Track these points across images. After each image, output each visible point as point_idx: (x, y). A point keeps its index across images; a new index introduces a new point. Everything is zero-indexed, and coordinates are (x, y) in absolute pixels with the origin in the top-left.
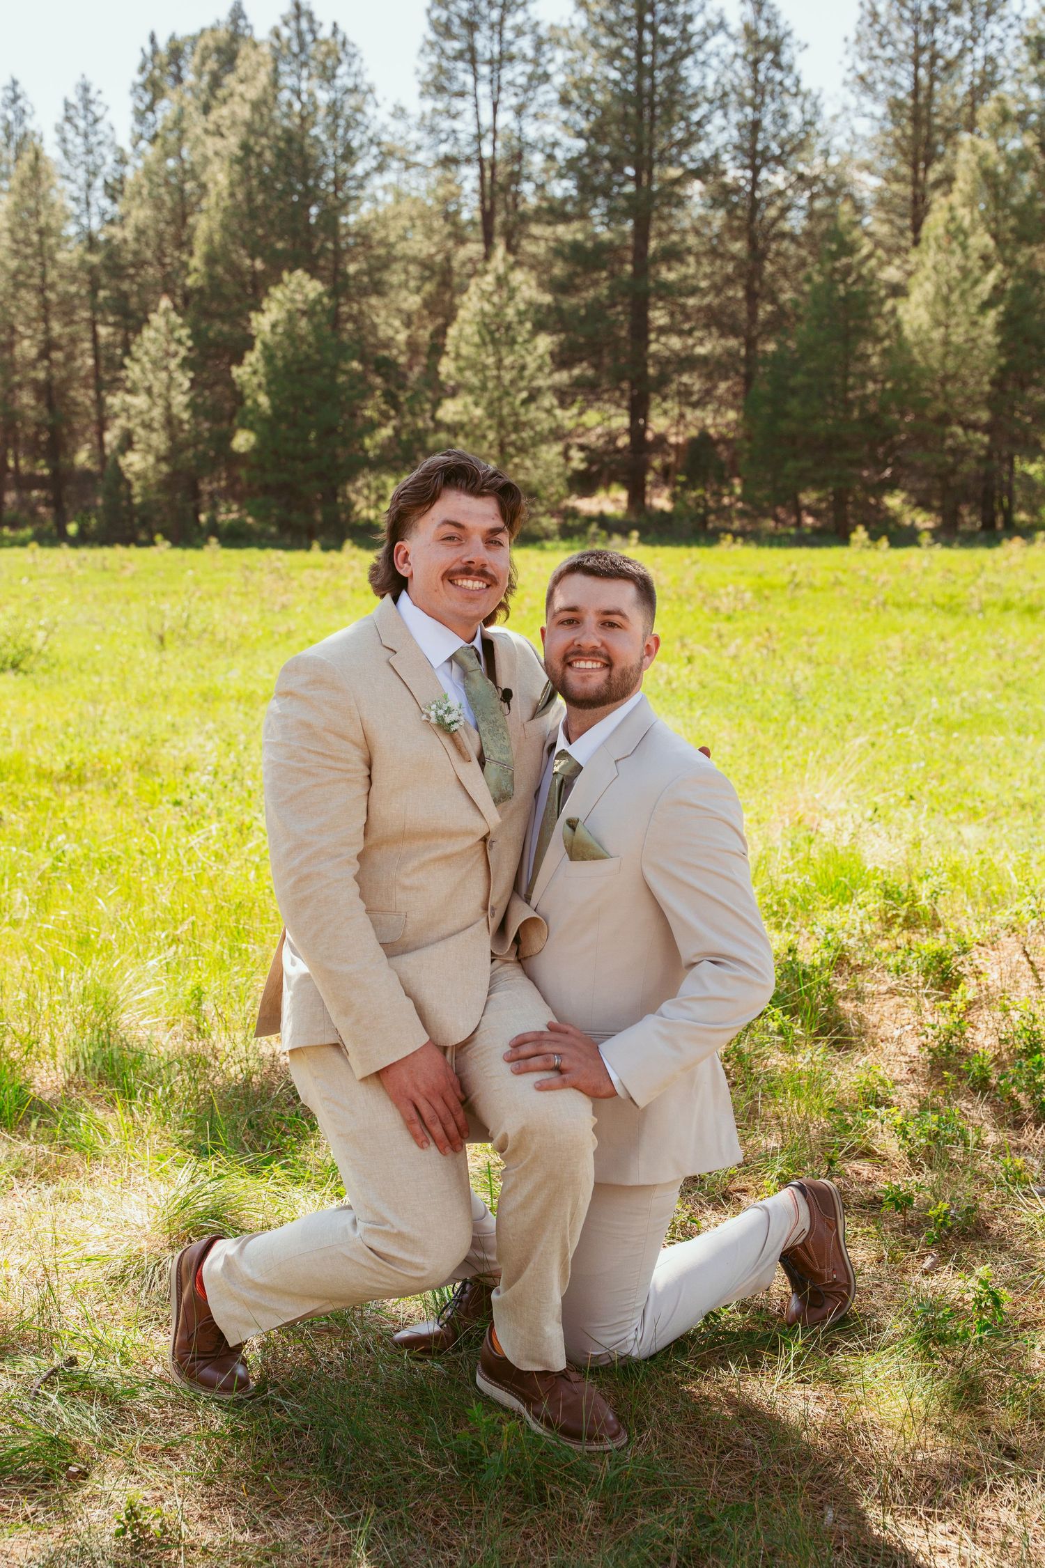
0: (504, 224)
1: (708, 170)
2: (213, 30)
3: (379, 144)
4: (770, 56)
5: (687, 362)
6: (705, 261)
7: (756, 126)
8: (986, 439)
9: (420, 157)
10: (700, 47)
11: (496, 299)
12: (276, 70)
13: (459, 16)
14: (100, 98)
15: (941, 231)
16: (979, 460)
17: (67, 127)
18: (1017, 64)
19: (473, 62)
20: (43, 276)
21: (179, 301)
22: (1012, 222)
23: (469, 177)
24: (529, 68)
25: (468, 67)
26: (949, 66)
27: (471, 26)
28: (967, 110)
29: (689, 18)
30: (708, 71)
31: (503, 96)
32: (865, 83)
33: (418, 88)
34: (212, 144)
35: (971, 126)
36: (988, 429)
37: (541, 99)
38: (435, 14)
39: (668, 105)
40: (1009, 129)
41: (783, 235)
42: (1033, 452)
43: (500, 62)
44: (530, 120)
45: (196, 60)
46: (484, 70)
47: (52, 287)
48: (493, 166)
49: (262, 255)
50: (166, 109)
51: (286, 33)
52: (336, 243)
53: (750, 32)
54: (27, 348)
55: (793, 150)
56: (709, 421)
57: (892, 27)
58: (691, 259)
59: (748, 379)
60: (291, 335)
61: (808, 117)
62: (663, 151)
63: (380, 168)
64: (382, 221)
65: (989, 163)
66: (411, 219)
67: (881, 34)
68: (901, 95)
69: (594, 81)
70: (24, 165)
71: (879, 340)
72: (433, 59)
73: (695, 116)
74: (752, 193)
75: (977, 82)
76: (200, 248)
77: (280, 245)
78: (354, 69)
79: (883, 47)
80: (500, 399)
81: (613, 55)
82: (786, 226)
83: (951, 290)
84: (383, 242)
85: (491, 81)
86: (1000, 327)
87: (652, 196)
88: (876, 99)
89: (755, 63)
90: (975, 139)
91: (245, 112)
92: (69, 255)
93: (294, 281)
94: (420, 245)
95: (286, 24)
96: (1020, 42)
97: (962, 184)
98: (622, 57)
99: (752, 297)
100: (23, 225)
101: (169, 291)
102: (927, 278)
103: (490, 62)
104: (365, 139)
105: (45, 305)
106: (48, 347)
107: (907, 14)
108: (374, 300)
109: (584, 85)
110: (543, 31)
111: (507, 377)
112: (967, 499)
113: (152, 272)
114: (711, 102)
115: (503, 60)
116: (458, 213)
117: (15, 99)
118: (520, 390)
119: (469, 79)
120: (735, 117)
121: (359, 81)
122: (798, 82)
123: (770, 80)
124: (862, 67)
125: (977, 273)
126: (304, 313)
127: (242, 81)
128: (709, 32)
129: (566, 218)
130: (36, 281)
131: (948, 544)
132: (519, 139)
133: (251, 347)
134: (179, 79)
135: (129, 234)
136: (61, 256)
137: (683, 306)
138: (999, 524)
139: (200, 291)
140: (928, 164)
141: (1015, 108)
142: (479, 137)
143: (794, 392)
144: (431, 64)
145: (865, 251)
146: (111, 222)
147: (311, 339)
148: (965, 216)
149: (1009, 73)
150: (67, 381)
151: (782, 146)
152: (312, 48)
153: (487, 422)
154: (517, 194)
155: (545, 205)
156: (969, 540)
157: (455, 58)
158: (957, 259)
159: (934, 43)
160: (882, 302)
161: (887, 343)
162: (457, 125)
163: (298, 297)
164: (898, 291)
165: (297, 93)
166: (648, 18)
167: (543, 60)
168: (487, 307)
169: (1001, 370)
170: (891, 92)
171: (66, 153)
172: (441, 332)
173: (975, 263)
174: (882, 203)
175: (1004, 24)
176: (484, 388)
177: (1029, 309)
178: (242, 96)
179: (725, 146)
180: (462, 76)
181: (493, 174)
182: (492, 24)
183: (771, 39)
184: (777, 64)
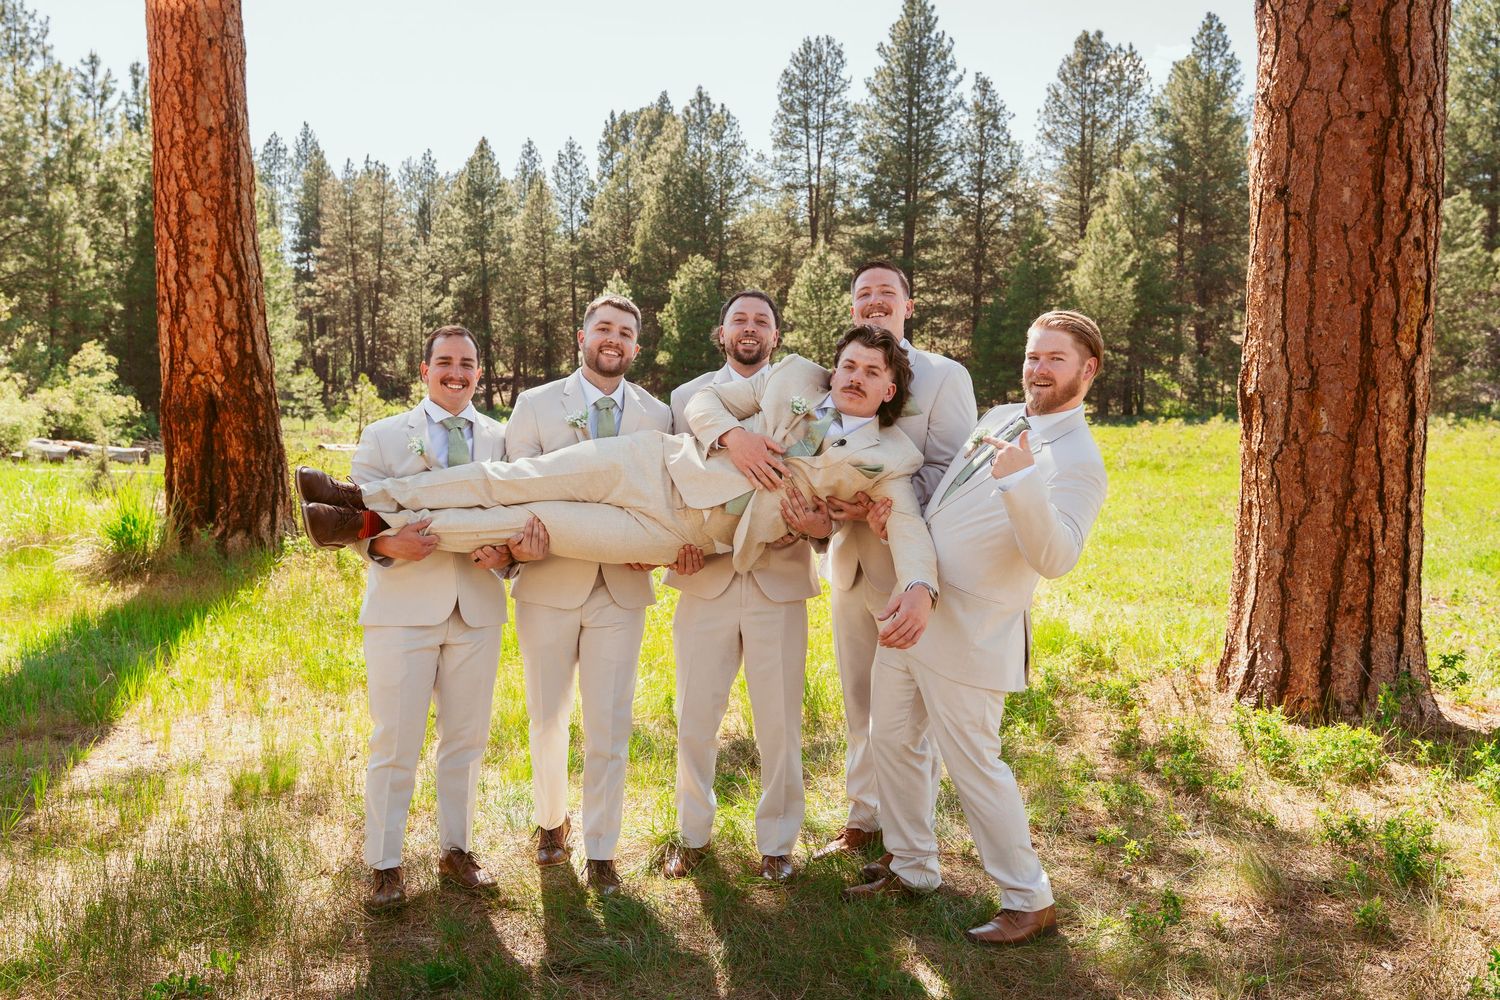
0: (825, 225)
1: (951, 192)
2: (648, 109)
3: (748, 177)
4: (990, 122)
5: (938, 310)
6: (948, 247)
7: (982, 164)
8: (1127, 358)
9: (773, 185)
10: (948, 117)
11: (818, 271)
12: (686, 133)
13: (799, 99)
14: (580, 151)
15: (1099, 229)
16: (1122, 371)
17: (560, 168)
18: (1147, 125)
19: (807, 127)
20: (544, 259)
21: (624, 272)
22: (1144, 223)
23: (803, 195)
24: (841, 131)
25: (804, 130)
26: (1103, 127)
27: (806, 106)
28: (1116, 154)
29: (941, 99)
30: (952, 131)
31: (824, 148)
32: (1051, 138)
33: (773, 143)
34: (647, 178)
35: (1118, 164)
36: (1127, 352)
37: (848, 149)
38: (784, 99)
39: (927, 152)
40: (1142, 165)
41: (998, 231)
42: (1157, 365)
43: (823, 127)
44: (841, 162)
45: (638, 128)
46: (813, 132)
47: (550, 263)
48: (818, 191)
49: (676, 245)
50: (620, 157)
51: (692, 110)
52: (721, 238)
53: (978, 107)
54: (533, 301)
55: (1005, 180)
56: (950, 347)
57: (1068, 103)
58: (940, 247)
59: (975, 320)
60: (693, 294)
61: (1015, 158)
62: (924, 179)
63: (748, 192)
64: (749, 224)
65: (1130, 187)
66: (767, 223)
67: (1061, 108)
68: (1073, 145)
69: (882, 138)
70: (534, 191)
71: (1059, 296)
72: (782, 125)
73: (943, 159)
74: (979, 206)
75: (1121, 136)
76: (638, 241)
77: (687, 239)
78: (734, 132)
79: (1062, 116)
80: (820, 333)
81: (893, 122)
82: (999, 226)
83: (1104, 266)
84: (749, 237)
85: (818, 139)
86: (1136, 288)
87: (916, 208)
88: (1057, 148)
89: (983, 125)
90: (1120, 172)
91: (667, 159)
92: (561, 246)
93: (695, 261)
94: (772, 238)
95: (693, 106)
96: (1149, 112)
97: (1113, 200)
98: (899, 123)
99: (978, 269)
100: (532, 227)
101: (617, 267)
102: (1090, 258)
103: (817, 127)
104: (740, 175)
105: (545, 275)
106: (546, 300)
107: (1077, 95)
108: (743, 272)
109: (876, 141)
110: (849, 108)
111: (825, 319)
112: (1114, 395)
113: (609, 256)
114: (954, 150)
115: (826, 125)
116: (794, 219)
117: (530, 153)
118: (833, 327)
119: (804, 138)
120: (968, 159)
121: (737, 139)
122: (1008, 137)
123: (990, 137)
124: (1049, 128)
125: (1122, 255)
126: (701, 280)
127: (665, 140)
128: (954, 108)
129: (862, 222)
130: (540, 261)
131: (1102, 424)
132: (834, 173)
133: (669, 301)
134: (627, 139)
135: (595, 232)
136: (554, 246)
137: (935, 275)
138: (1135, 412)
139: (638, 267)
140: (1090, 188)
141: (1146, 152)
142: (809, 173)
143: (1004, 329)
144: (781, 129)
145: (1050, 241)
146: (585, 225)
147: (705, 296)
148: (1113, 217)
149: (1142, 131)
150: (556, 321)
151: (997, 177)
152: (707, 121)
153: (812, 347)
154: (833, 206)
155: (849, 213)
156: (1115, 421)
157: (796, 125)
158: (1109, 246)
159: (1095, 113)
160: (1061, 273)
161: (1063, 299)
162: (796, 165)
163: (697, 270)
164: (1071, 266)
165: (699, 147)
166: (916, 99)
167: (850, 126)
168: (813, 276)
169: (1137, 315)
170: (1068, 143)
171: (559, 184)
172: (784, 291)
173: (1120, 249)
174: (1060, 210)
175: (1139, 101)
176: (810, 326)
177: (1155, 277)
178: (665, 149)
179: (962, 178)
180: (800, 136)
181: (818, 195)
182: (819, 104)
183: (992, 112)
184: (996, 127)
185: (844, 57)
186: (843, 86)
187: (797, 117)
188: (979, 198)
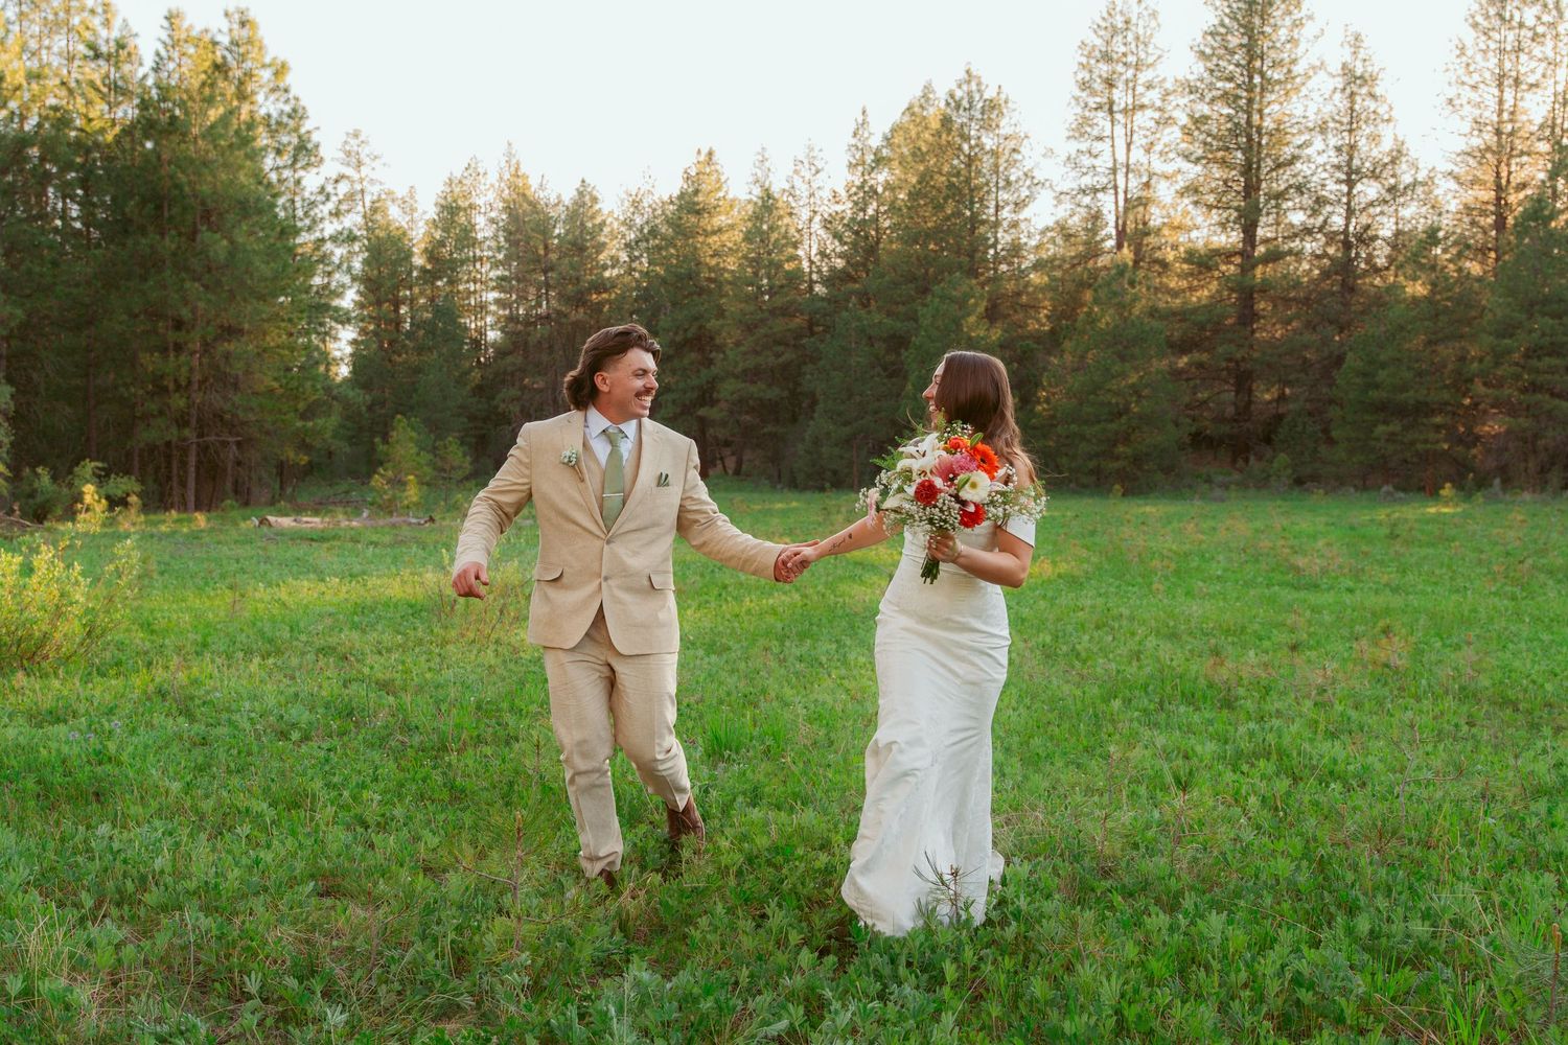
3: (1033, 178)
7: (1352, 147)
10: (1304, 84)
13: (1100, 76)
14: (821, 155)
17: (796, 177)
19: (1111, 111)
23: (1106, 202)
24: (1157, 115)
25: (1107, 115)
26: (1531, 88)
27: (1110, 84)
29: (1294, 62)
30: (1310, 103)
31: (1135, 137)
32: (1452, 106)
33: (1067, 134)
38: (1080, 77)
39: (1274, 133)
41: (1375, 239)
43: (1133, 110)
44: (1158, 156)
46: (1118, 116)
48: (1126, 193)
53: (1347, 71)
55: (1386, 166)
57: (1479, 57)
62: (1268, 171)
67: (1468, 64)
68: (1486, 114)
69: (1212, 117)
72: (1078, 110)
73: (1297, 141)
74: (1348, 204)
78: (1013, 120)
79: (1470, 74)
81: (1228, 96)
82: (1377, 230)
85: (1126, 126)
88: (1462, 118)
89: (1352, 94)
95: (960, 86)
98: (1234, 96)
103: (1125, 111)
104: (1021, 174)
107: (1493, 46)
109: (1199, 121)
110: (1169, 84)
114: (1312, 129)
115: (1135, 108)
119: (1108, 125)
120: (1333, 141)
121: (1017, 130)
122: (1391, 109)
123: (1365, 109)
124: (1451, 92)
128: (1311, 73)
132: (1148, 171)
142: (1114, 171)
143: (1384, 365)
144: (1075, 114)
151: (1375, 163)
152: (980, 108)
154: (1146, 214)
157: (1096, 109)
159: (1518, 69)
162: (1097, 162)
165: (967, 139)
166: (1258, 65)
167: (1169, 108)
170: (1477, 112)
179: (1324, 166)
180: (1101, 122)
181: (1126, 200)
182: (1127, 81)
183: (1367, 76)
184: (1372, 96)
185: (1160, 20)
186: (1160, 57)
188: (1349, 193)
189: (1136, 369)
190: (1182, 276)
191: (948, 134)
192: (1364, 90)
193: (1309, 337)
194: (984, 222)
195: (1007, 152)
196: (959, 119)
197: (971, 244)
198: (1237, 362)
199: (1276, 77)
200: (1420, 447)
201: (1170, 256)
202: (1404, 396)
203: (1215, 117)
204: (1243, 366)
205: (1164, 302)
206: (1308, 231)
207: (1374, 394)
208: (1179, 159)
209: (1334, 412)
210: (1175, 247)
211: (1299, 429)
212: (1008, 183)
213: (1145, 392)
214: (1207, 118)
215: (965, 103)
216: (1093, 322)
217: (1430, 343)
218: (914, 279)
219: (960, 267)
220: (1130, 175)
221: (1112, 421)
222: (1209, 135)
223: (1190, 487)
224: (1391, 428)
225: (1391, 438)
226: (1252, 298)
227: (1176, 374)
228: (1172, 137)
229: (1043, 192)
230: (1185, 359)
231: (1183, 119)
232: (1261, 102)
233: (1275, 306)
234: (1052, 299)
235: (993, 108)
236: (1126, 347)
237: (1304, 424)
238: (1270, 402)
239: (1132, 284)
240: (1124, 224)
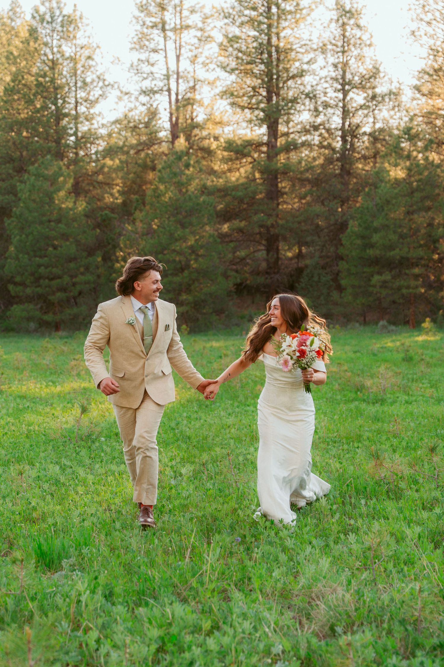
3: (104, 80)
7: (345, 65)
9: (130, 88)
10: (309, 15)
19: (164, 30)
24: (199, 34)
25: (161, 32)
27: (162, 8)
33: (130, 46)
37: (206, 53)
39: (289, 52)
43: (181, 29)
44: (201, 66)
46: (169, 34)
48: (177, 94)
62: (286, 79)
68: (438, 43)
72: (138, 28)
74: (343, 107)
78: (87, 33)
81: (252, 21)
85: (176, 41)
87: (278, 109)
88: (421, 45)
89: (344, 24)
93: (47, 162)
95: (42, 4)
98: (259, 22)
103: (174, 30)
104: (94, 76)
115: (184, 27)
119: (162, 40)
120: (332, 60)
121: (91, 41)
122: (372, 36)
124: (414, 26)
128: (313, 7)
132: (194, 78)
142: (168, 77)
144: (136, 31)
151: (362, 77)
152: (58, 20)
155: (210, 117)
157: (152, 27)
162: (154, 69)
167: (208, 28)
170: (432, 42)
179: (325, 78)
180: (157, 38)
181: (177, 100)
182: (175, 7)
183: (353, 10)
184: (358, 26)
187: (153, 19)
188: (344, 100)
189: (193, 233)
190: (224, 160)
191: (35, 42)
192: (352, 22)
193: (318, 208)
194: (67, 115)
195: (83, 59)
196: (43, 31)
197: (56, 132)
198: (268, 229)
199: (288, 8)
200: (404, 291)
201: (214, 146)
202: (392, 253)
203: (243, 37)
204: (272, 231)
205: (211, 182)
206: (316, 128)
207: (371, 252)
208: (218, 70)
209: (343, 265)
210: (216, 138)
211: (316, 279)
212: (85, 83)
213: (202, 252)
214: (238, 38)
215: (48, 18)
216: (159, 196)
217: (408, 213)
218: (11, 160)
219: (49, 152)
220: (180, 81)
221: (176, 275)
222: (240, 51)
223: (237, 325)
224: (383, 278)
225: (384, 285)
226: (276, 178)
227: (223, 236)
228: (211, 52)
229: (112, 91)
230: (226, 226)
231: (219, 38)
232: (277, 27)
233: (294, 185)
234: (122, 178)
235: (71, 22)
236: (185, 217)
237: (319, 275)
238: (291, 259)
239: (187, 166)
240: (177, 119)
